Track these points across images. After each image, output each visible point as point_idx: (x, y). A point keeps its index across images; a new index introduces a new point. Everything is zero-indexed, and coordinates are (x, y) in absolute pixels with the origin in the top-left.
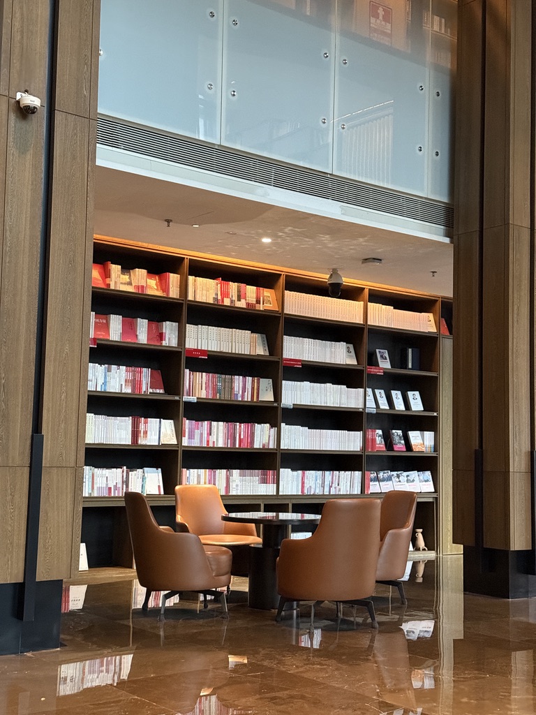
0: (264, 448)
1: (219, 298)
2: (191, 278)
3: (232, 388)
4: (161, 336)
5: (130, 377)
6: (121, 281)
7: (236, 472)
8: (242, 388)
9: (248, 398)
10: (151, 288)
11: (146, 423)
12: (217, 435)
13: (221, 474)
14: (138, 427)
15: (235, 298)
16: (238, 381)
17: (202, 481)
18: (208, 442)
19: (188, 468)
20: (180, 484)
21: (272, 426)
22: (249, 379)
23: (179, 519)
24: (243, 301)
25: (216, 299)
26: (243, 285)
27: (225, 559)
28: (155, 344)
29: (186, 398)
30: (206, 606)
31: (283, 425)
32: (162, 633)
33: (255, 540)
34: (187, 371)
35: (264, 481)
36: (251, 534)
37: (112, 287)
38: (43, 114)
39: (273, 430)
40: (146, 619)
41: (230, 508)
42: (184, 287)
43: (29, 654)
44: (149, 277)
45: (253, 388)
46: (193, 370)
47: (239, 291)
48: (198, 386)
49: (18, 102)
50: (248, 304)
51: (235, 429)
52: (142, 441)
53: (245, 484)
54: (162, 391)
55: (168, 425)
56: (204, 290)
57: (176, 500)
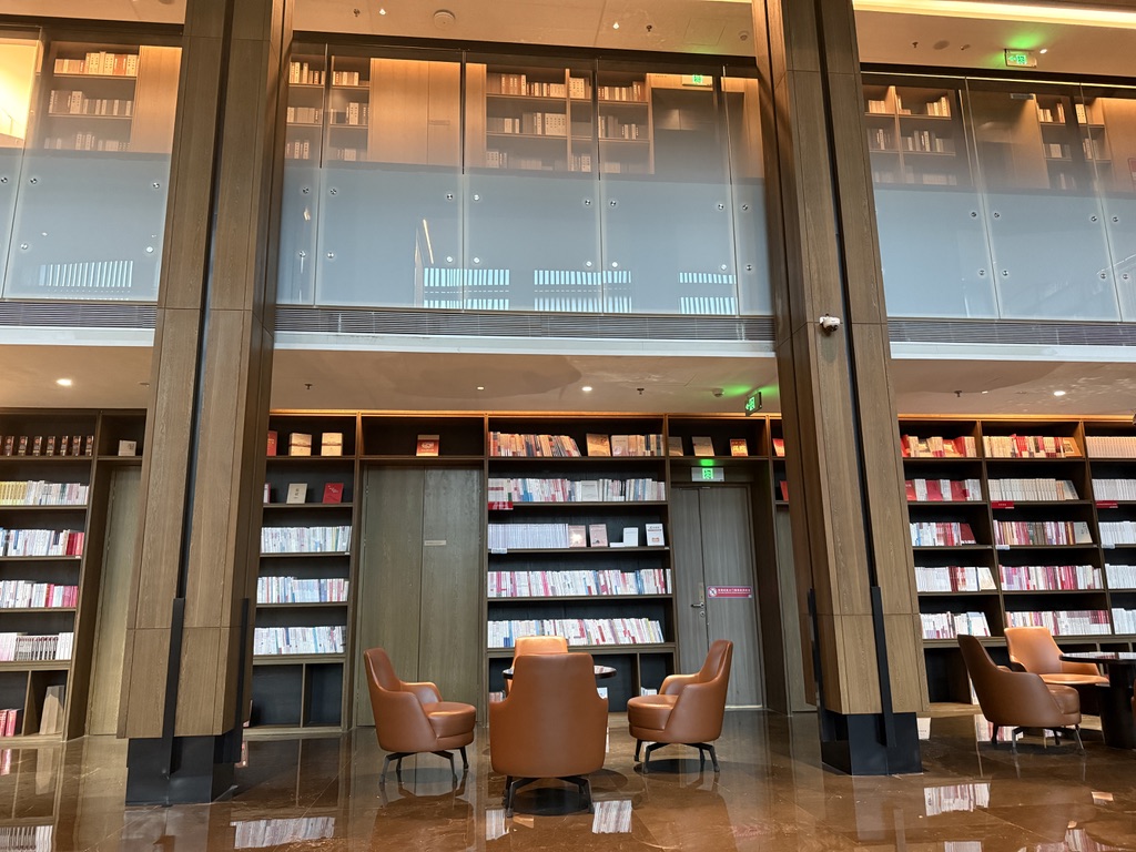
0: (1089, 589)
1: (1017, 451)
2: (986, 438)
3: (1045, 534)
4: (965, 493)
5: (942, 532)
6: (919, 449)
7: (1063, 614)
8: (1055, 533)
9: (1063, 541)
10: (949, 452)
11: (962, 571)
12: (1037, 579)
13: (1047, 616)
14: (955, 576)
15: (1033, 450)
16: (1050, 527)
17: (1028, 623)
18: (1028, 586)
19: (1012, 611)
20: (1007, 626)
21: (1095, 567)
22: (1061, 524)
23: (1013, 659)
24: (1042, 452)
25: (1014, 454)
26: (1039, 438)
27: (1073, 697)
28: (960, 500)
29: (998, 547)
30: (1058, 743)
31: (1107, 565)
32: (1017, 766)
33: (1100, 679)
34: (996, 522)
35: (1096, 621)
36: (1095, 674)
37: (913, 456)
38: (843, 329)
39: (1096, 571)
40: (998, 752)
41: (1064, 648)
42: (980, 447)
43: (897, 776)
44: (944, 443)
45: (1067, 532)
46: (1001, 520)
47: (1036, 443)
48: (1009, 535)
49: (822, 324)
50: (1047, 454)
51: (1055, 573)
52: (961, 588)
53: (1075, 624)
54: (973, 542)
55: (984, 572)
56: (1000, 447)
57: (1007, 641)
